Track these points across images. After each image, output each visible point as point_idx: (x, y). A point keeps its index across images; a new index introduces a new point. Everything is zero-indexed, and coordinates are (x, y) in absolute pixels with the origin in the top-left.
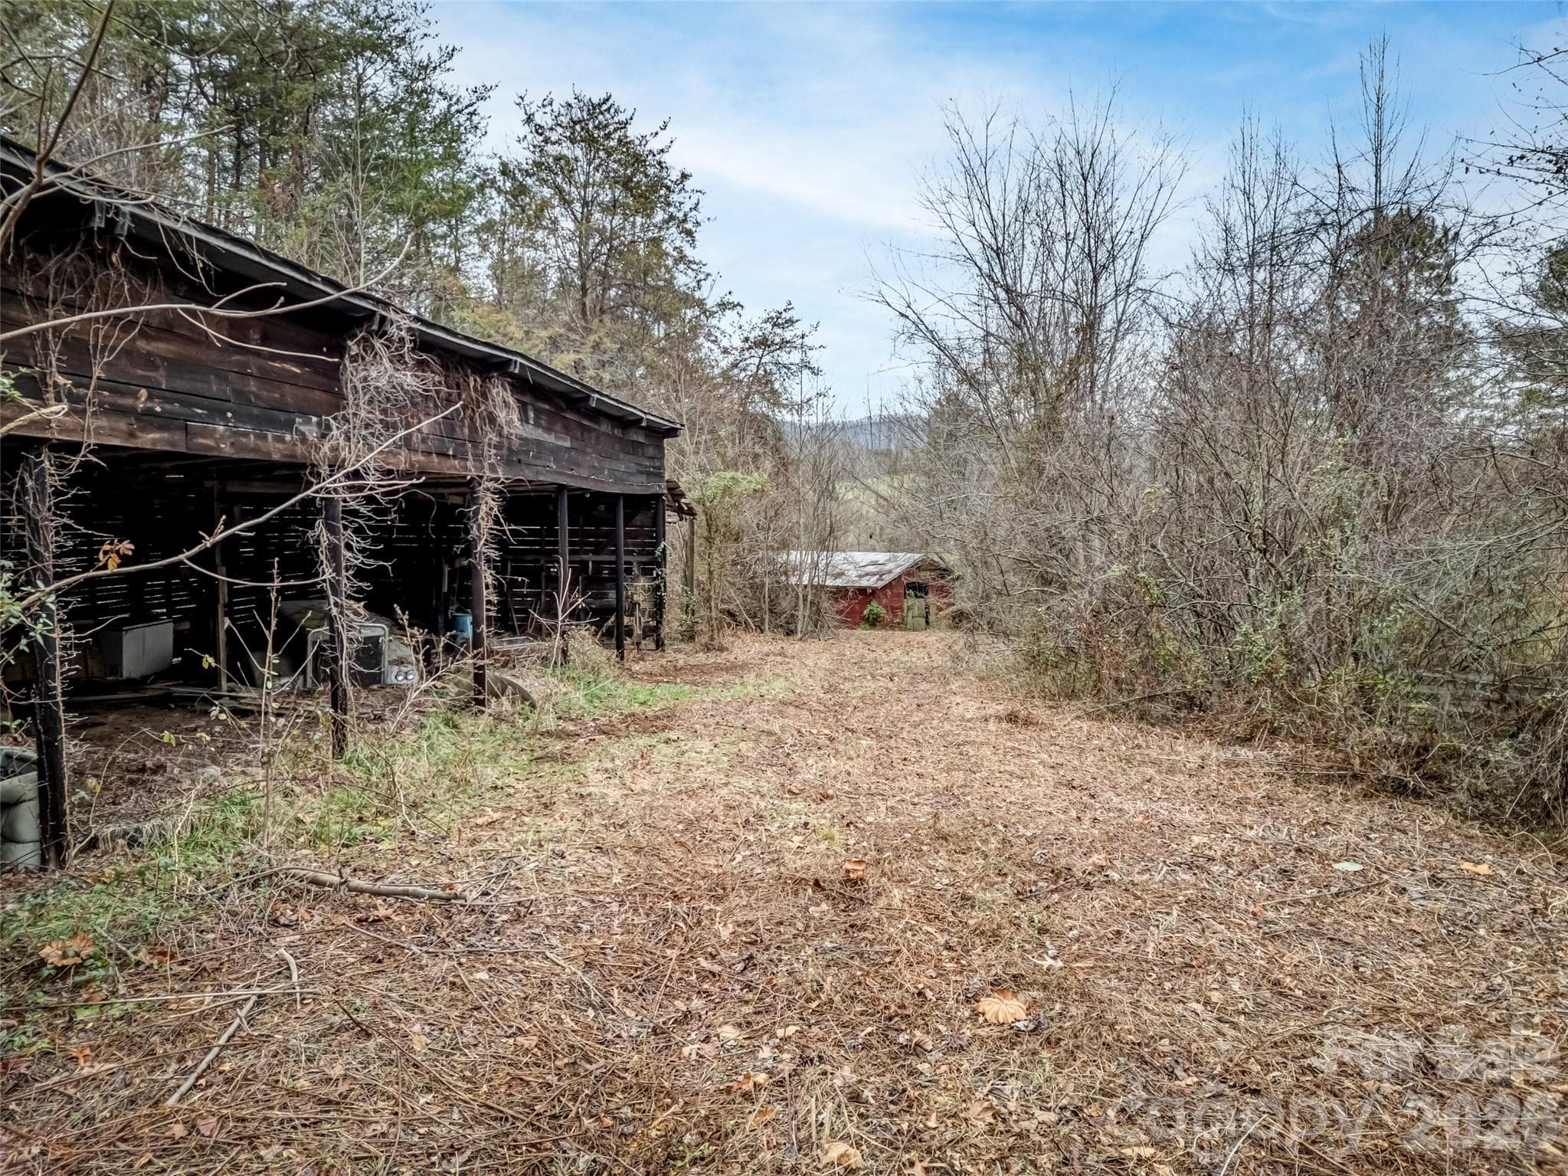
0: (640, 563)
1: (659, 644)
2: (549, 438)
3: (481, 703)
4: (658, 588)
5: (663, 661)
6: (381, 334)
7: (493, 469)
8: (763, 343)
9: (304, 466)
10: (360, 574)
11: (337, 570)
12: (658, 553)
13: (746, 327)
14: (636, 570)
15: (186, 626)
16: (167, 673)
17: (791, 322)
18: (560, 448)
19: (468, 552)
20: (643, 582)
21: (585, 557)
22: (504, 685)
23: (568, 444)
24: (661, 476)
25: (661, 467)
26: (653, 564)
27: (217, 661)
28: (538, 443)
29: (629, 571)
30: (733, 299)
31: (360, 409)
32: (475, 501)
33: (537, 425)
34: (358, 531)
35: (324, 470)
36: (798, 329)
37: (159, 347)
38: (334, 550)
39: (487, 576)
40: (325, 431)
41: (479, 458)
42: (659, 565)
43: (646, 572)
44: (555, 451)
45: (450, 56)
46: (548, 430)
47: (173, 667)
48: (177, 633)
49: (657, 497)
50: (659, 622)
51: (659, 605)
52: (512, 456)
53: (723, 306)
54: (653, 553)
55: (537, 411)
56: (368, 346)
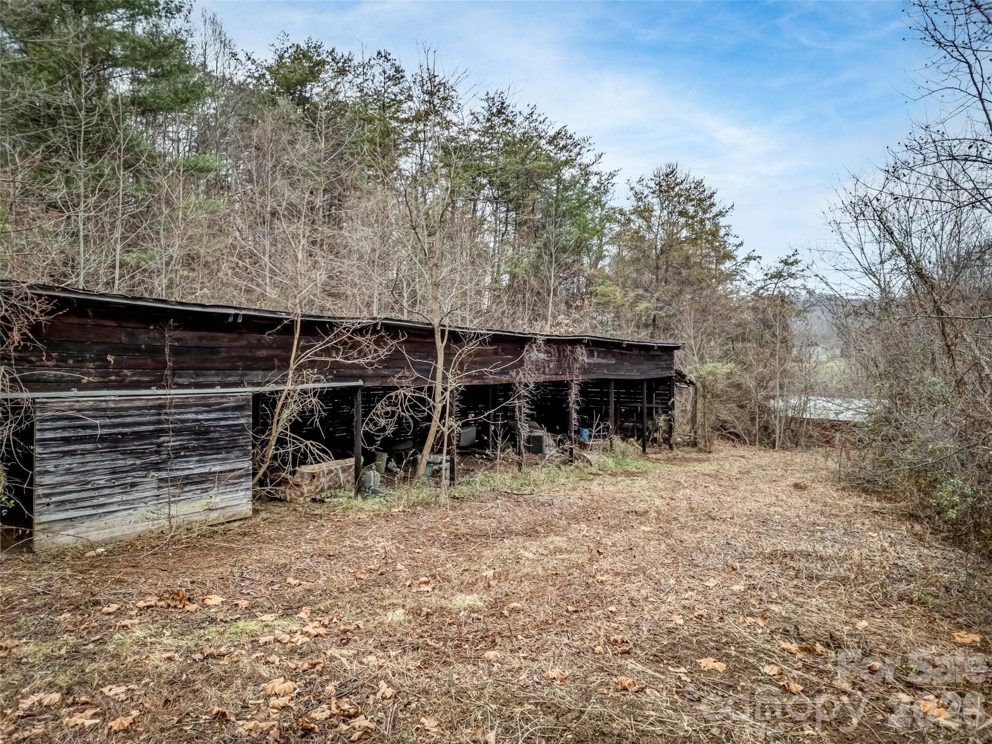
0: (662, 408)
1: (671, 448)
2: (604, 361)
3: (571, 461)
4: (670, 420)
5: (670, 455)
6: (535, 342)
7: (577, 376)
8: (779, 275)
9: (511, 384)
10: (528, 415)
11: (520, 414)
12: (669, 404)
13: (765, 268)
14: (660, 411)
15: (480, 428)
16: (473, 445)
17: (796, 262)
18: (609, 364)
19: (568, 407)
20: (663, 417)
21: (636, 405)
22: (580, 456)
23: (614, 362)
24: (671, 369)
25: (673, 363)
26: (668, 409)
27: (488, 437)
28: (599, 364)
29: (657, 412)
30: (755, 254)
31: (527, 365)
32: (571, 388)
33: (598, 357)
34: (527, 402)
35: (517, 385)
36: (800, 266)
37: (477, 359)
38: (520, 408)
39: (575, 415)
40: (518, 373)
41: (571, 373)
42: (671, 410)
43: (666, 412)
44: (607, 366)
45: (600, 157)
46: (603, 358)
47: (475, 443)
48: (477, 431)
49: (670, 378)
50: (670, 436)
51: (670, 429)
52: (585, 370)
53: (749, 258)
54: (667, 404)
55: (598, 352)
56: (531, 347)
